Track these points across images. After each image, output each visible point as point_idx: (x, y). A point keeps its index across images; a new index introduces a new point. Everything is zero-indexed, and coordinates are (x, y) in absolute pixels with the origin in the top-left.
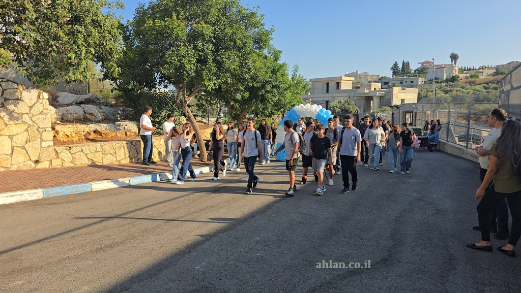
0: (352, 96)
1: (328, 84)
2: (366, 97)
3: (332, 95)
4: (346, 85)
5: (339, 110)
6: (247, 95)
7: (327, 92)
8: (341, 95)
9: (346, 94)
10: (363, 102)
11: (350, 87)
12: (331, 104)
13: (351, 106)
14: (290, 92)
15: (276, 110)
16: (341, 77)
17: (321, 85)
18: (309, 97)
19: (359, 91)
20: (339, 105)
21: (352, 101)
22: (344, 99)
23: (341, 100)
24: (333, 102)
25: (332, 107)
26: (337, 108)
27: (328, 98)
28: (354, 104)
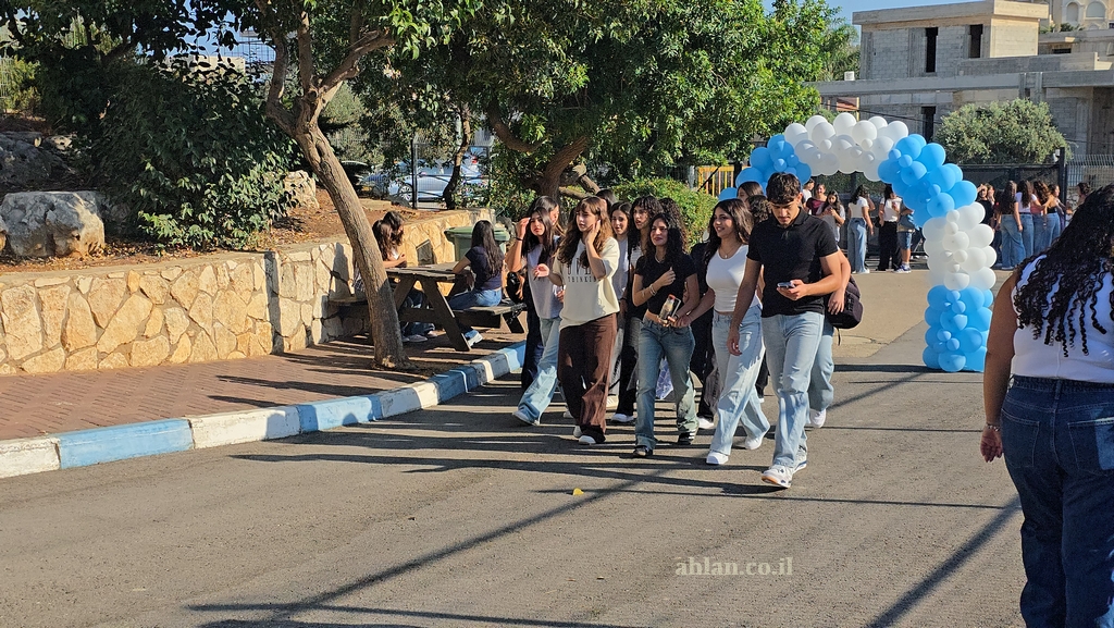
0: (1039, 85)
1: (932, 34)
2: (1096, 88)
3: (948, 82)
4: (1013, 38)
5: (980, 146)
6: (579, 77)
7: (930, 67)
8: (989, 80)
9: (1013, 78)
10: (1084, 112)
11: (1031, 50)
12: (949, 122)
13: (1033, 132)
14: (768, 66)
15: (707, 145)
16: (992, 4)
17: (902, 38)
18: (849, 89)
19: (1067, 63)
20: (978, 126)
21: (1037, 110)
22: (1001, 99)
23: (989, 102)
24: (955, 113)
25: (949, 133)
26: (970, 137)
27: (933, 94)
28: (1048, 119)
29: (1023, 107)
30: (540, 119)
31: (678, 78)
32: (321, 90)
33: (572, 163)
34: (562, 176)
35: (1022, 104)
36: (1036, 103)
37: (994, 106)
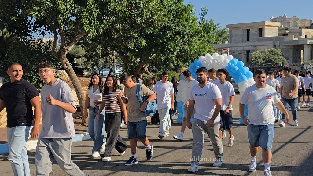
0: (278, 44)
1: (248, 30)
2: (294, 45)
3: (253, 44)
4: (271, 31)
5: (262, 62)
6: (143, 43)
7: (248, 40)
8: (264, 43)
9: (271, 43)
10: (291, 52)
11: (276, 35)
12: (253, 55)
13: (277, 57)
14: (199, 40)
16: (264, 22)
17: (240, 32)
18: (226, 46)
19: (287, 38)
20: (261, 56)
21: (278, 51)
22: (268, 48)
23: (264, 49)
24: (255, 52)
25: (253, 58)
26: (259, 59)
27: (249, 47)
28: (281, 54)
29: (274, 51)
30: (133, 55)
31: (171, 43)
32: (67, 47)
33: (143, 67)
34: (141, 71)
35: (274, 50)
36: (277, 49)
37: (266, 50)
